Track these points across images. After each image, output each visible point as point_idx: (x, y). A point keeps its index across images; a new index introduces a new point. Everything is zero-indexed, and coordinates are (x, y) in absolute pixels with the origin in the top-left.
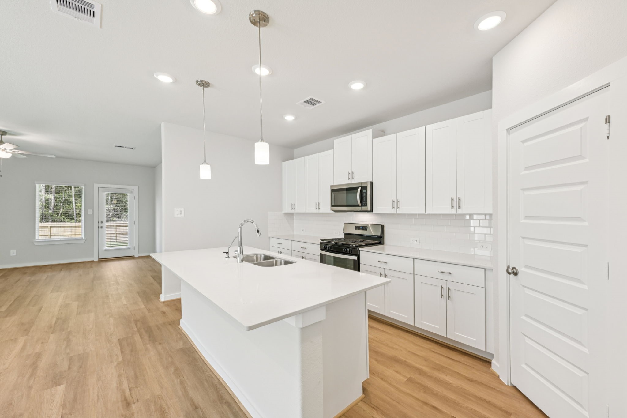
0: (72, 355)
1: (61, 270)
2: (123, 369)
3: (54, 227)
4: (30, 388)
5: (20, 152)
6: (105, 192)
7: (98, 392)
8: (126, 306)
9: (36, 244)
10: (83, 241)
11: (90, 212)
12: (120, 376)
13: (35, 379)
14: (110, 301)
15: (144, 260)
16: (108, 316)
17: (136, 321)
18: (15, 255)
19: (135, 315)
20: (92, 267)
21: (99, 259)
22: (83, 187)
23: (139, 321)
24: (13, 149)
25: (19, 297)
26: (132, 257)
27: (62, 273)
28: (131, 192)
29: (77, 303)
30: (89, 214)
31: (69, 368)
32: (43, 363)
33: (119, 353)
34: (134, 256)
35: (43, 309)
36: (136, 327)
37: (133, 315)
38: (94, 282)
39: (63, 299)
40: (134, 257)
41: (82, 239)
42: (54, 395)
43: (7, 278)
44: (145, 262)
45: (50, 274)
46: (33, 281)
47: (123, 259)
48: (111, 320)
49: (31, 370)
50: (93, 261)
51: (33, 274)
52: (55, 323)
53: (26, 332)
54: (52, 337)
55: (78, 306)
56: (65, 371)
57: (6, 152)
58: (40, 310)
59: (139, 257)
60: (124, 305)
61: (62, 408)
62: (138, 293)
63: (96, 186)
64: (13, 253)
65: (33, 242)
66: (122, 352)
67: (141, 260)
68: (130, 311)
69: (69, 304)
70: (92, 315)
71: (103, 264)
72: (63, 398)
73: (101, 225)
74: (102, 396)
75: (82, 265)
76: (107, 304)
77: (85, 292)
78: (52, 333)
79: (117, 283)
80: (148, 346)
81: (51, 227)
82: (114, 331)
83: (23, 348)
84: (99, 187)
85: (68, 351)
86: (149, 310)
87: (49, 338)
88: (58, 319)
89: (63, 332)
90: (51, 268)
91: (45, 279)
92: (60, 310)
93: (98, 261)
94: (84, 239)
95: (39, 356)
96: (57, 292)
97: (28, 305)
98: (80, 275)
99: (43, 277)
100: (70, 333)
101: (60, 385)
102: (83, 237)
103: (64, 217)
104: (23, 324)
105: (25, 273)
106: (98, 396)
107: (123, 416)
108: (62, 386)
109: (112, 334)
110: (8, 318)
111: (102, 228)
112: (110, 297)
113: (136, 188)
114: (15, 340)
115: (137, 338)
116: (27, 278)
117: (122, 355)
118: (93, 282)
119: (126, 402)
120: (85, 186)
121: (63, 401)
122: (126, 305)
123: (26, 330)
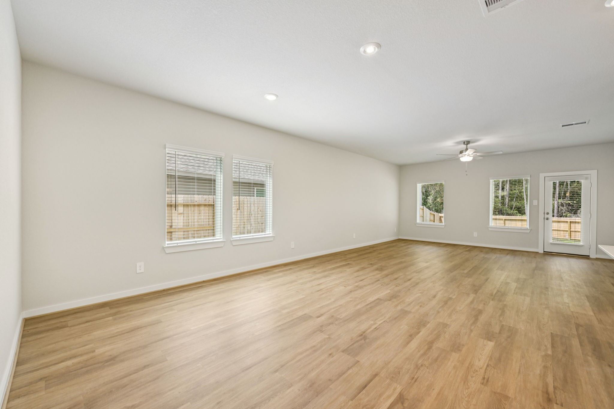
0: (504, 323)
1: (508, 254)
2: (550, 363)
3: (508, 220)
4: (471, 331)
5: (478, 154)
6: (552, 181)
7: (520, 367)
8: (567, 305)
9: (490, 229)
10: (528, 231)
11: (535, 203)
12: (545, 367)
13: (475, 326)
14: (549, 293)
15: (605, 264)
16: (544, 306)
17: (578, 326)
18: (476, 236)
19: (577, 318)
20: (535, 258)
21: (544, 252)
22: (529, 178)
23: (581, 326)
24: (474, 153)
25: (476, 266)
26: (587, 257)
27: (508, 257)
28: (586, 178)
29: (516, 284)
30: (534, 204)
31: (500, 333)
32: (483, 318)
33: (549, 346)
34: (589, 256)
35: (489, 280)
36: (577, 331)
37: (574, 317)
38: (536, 271)
39: (505, 277)
40: (590, 258)
41: (527, 229)
42: (485, 345)
43: (471, 252)
44: (606, 266)
45: (498, 255)
46: (486, 258)
47: (573, 257)
48: (547, 312)
49: (474, 319)
50: (537, 253)
51: (487, 253)
52: (496, 294)
53: (476, 292)
54: (492, 303)
55: (516, 287)
56: (496, 333)
57: (470, 156)
58: (487, 280)
59: (597, 259)
60: (565, 303)
61: (488, 359)
62: (587, 297)
63: (542, 175)
64: (475, 234)
65: (488, 228)
66: (553, 346)
67: (599, 263)
68: (572, 312)
69: (509, 283)
70: (528, 299)
71: (548, 258)
72: (491, 352)
73: (546, 216)
74: (523, 372)
75: (526, 254)
76: (545, 295)
77: (524, 277)
78: (492, 300)
79: (561, 279)
80: (590, 358)
81: (505, 220)
82: (548, 323)
83: (472, 302)
84: (545, 177)
85: (501, 319)
86: (600, 321)
87: (489, 303)
88: (498, 291)
89: (500, 303)
90: (500, 251)
91: (495, 258)
92: (500, 285)
93: (544, 253)
94: (529, 230)
95: (480, 312)
96: (502, 270)
97: (480, 274)
98: (523, 262)
99: (493, 256)
100: (505, 306)
101: (490, 341)
102: (528, 227)
103: (517, 212)
104: (474, 286)
105: (482, 251)
106: (519, 370)
107: (541, 406)
108: (491, 342)
109: (545, 324)
110: (467, 278)
111: (547, 219)
112: (550, 289)
113: (594, 173)
114: (468, 294)
115: (575, 342)
116: (482, 255)
117: (552, 350)
118: (534, 271)
119: (547, 396)
120: (531, 177)
121: (490, 354)
122: (568, 303)
123: (475, 290)
